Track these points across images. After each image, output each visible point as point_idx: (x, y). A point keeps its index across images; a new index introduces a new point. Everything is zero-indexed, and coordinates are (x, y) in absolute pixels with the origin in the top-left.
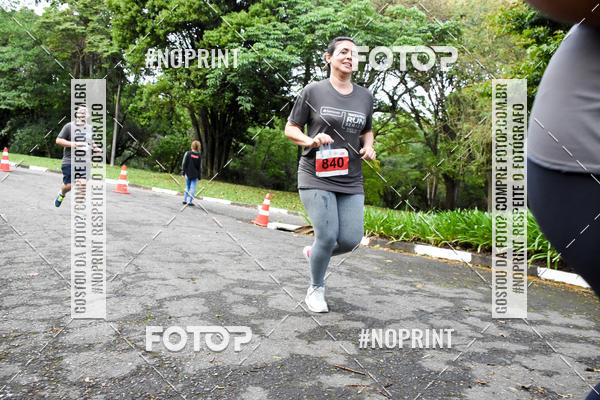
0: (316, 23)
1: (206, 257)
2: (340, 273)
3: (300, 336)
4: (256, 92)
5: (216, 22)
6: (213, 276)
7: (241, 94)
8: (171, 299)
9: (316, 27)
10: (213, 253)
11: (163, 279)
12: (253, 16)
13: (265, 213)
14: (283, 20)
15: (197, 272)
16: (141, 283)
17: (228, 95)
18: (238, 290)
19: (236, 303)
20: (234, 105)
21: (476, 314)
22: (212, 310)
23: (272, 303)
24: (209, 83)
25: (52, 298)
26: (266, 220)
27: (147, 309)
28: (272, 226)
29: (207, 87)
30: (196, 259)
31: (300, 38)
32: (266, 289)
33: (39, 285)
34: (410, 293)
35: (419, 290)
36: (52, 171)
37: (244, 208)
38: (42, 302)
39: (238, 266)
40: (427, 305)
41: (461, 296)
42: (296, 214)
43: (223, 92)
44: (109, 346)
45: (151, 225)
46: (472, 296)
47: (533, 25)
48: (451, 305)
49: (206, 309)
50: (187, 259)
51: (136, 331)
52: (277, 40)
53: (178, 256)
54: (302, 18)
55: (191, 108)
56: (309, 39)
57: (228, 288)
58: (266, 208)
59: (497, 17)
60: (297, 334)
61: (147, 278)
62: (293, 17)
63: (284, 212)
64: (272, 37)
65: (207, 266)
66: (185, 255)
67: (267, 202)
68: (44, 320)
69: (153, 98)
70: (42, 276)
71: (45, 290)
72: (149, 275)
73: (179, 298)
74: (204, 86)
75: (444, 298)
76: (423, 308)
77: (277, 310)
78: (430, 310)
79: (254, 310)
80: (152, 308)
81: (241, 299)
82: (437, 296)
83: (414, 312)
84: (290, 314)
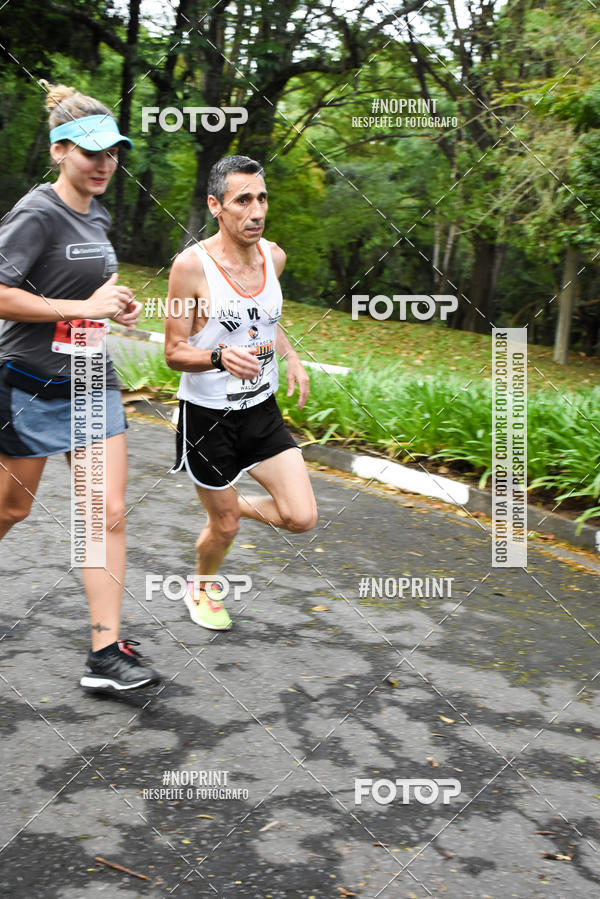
3: (46, 781)
21: (406, 695)
34: (294, 634)
35: (317, 621)
40: (317, 672)
41: (397, 636)
46: (418, 637)
48: (366, 668)
60: (40, 774)
75: (359, 646)
76: (306, 681)
77: (9, 703)
78: (316, 689)
82: (346, 641)
83: (284, 696)
84: (31, 714)
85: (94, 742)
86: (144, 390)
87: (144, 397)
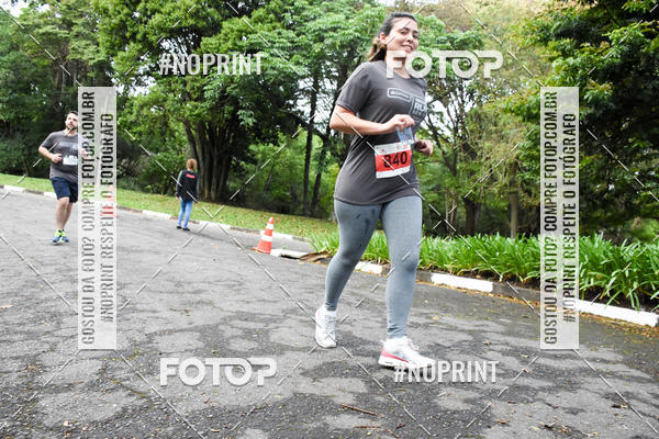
0: (326, 31)
1: (202, 286)
2: (349, 304)
3: (305, 374)
4: (258, 106)
5: (215, 28)
6: (210, 307)
7: (242, 108)
8: (162, 333)
9: (326, 35)
10: (209, 283)
11: (154, 312)
12: (256, 22)
13: (268, 239)
14: (289, 27)
15: (191, 304)
16: (129, 316)
17: (228, 108)
18: (236, 322)
19: (233, 337)
20: (235, 119)
21: (497, 347)
22: (208, 345)
23: (274, 337)
24: (207, 95)
25: (28, 333)
26: (269, 246)
27: (135, 344)
28: (276, 253)
29: (205, 100)
30: (190, 290)
31: (308, 47)
32: (267, 321)
33: (12, 318)
34: (426, 326)
35: (436, 322)
36: (30, 191)
37: (244, 233)
38: (16, 337)
39: (237, 297)
40: (444, 339)
41: (482, 328)
42: (303, 240)
43: (223, 105)
44: (92, 386)
45: (141, 251)
46: (492, 329)
47: (559, 36)
48: (470, 338)
49: (201, 344)
50: (181, 289)
51: (122, 369)
52: (283, 49)
53: (170, 286)
54: (310, 25)
55: (186, 123)
56: (317, 48)
57: (225, 321)
58: (270, 233)
59: (520, 27)
60: (301, 371)
61: (135, 310)
62: (300, 24)
63: (289, 237)
64: (277, 45)
65: (203, 296)
66: (179, 284)
67: (270, 226)
68: (17, 358)
69: (145, 112)
70: (17, 308)
71: (20, 324)
72: (138, 306)
73: (171, 332)
74: (201, 99)
75: (463, 331)
76: (440, 342)
77: (279, 345)
78: (447, 344)
79: (254, 345)
80: (141, 343)
81: (240, 333)
82: (455, 329)
83: (429, 346)
84: (294, 349)
85: (328, 360)
86: (325, 252)
87: (325, 256)
